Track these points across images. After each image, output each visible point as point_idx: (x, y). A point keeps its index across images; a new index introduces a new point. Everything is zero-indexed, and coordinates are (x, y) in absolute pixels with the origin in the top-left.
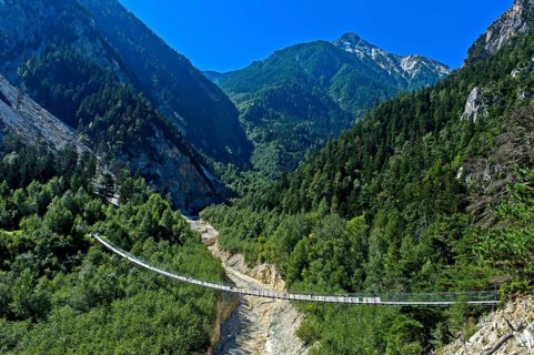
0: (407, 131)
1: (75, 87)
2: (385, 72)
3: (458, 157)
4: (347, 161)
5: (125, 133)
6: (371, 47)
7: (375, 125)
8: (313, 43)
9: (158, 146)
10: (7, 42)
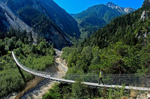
0: (122, 25)
1: (31, 16)
2: (120, 12)
3: (136, 30)
4: (103, 34)
5: (43, 28)
6: (116, 5)
7: (113, 24)
8: (99, 5)
9: (52, 31)
10: (15, 5)
